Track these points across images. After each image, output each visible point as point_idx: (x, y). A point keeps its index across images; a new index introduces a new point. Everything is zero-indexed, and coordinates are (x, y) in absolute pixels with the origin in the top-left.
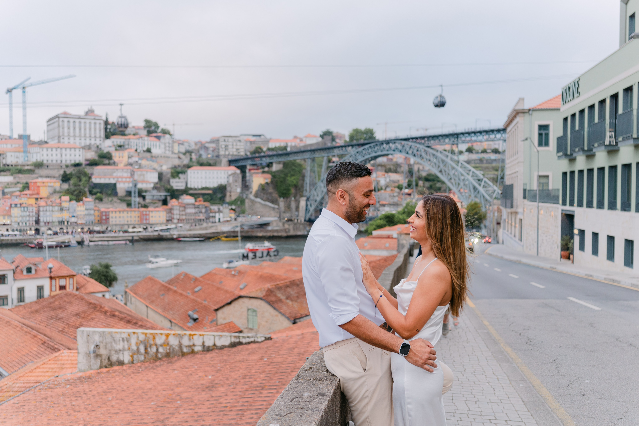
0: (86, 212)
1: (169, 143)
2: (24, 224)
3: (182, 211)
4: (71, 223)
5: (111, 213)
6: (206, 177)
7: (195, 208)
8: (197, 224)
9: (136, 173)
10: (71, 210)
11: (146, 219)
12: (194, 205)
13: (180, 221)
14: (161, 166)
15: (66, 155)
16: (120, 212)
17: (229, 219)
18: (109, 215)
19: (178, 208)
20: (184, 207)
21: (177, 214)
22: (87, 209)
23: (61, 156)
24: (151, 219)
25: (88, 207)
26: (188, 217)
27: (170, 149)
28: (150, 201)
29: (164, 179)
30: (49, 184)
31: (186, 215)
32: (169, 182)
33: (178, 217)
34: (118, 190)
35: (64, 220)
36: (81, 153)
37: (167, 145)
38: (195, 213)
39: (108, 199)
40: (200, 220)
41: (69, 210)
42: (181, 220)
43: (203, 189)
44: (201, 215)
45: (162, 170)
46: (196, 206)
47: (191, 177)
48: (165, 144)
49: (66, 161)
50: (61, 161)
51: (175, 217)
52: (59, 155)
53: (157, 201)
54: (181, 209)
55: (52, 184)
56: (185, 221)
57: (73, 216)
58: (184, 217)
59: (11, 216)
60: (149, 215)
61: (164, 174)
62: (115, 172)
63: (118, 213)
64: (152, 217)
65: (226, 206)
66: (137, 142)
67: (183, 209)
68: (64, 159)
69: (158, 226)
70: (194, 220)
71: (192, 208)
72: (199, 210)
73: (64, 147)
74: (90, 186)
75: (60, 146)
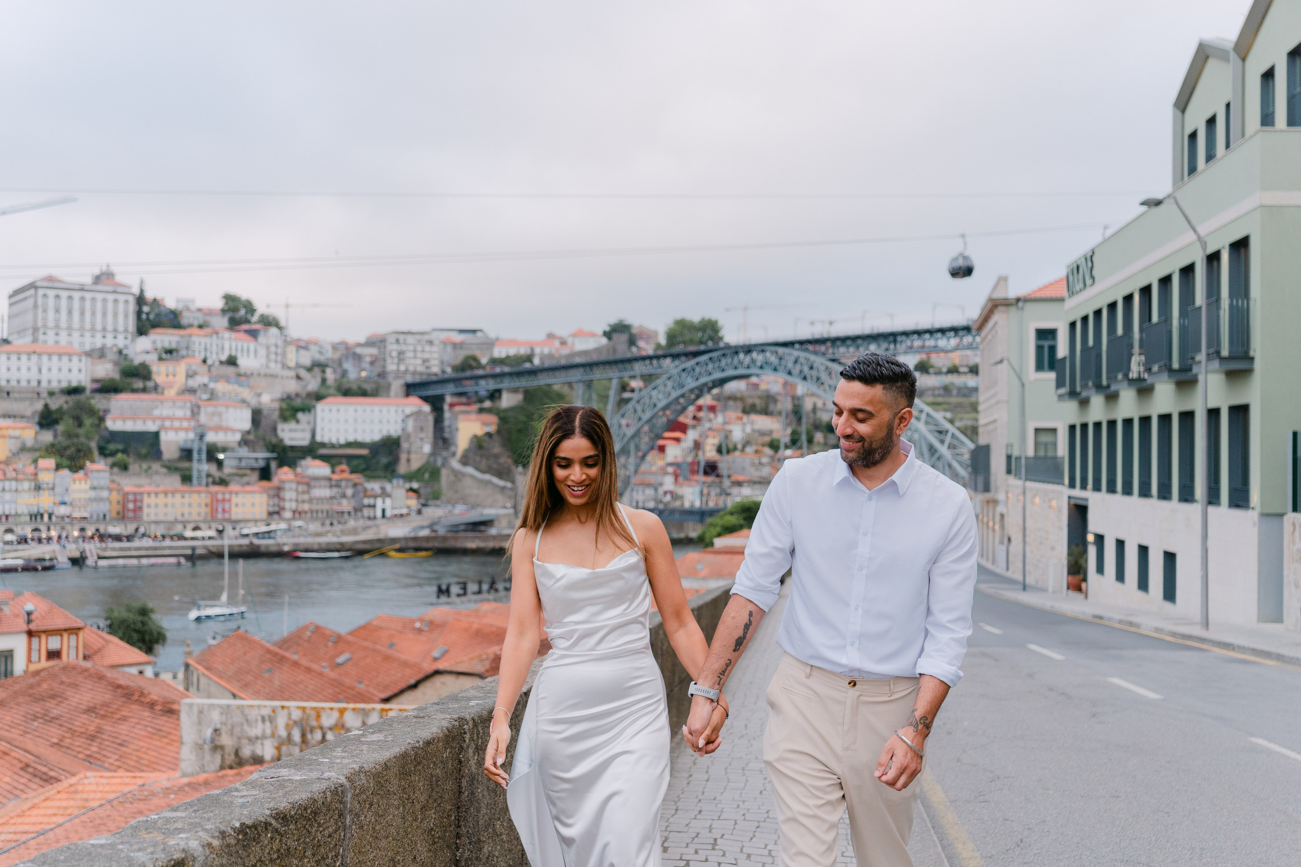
0: (92, 494)
1: (276, 346)
3: (303, 493)
4: (57, 517)
5: (145, 496)
6: (356, 421)
7: (331, 486)
8: (335, 522)
9: (202, 410)
10: (57, 490)
11: (224, 511)
12: (330, 479)
13: (297, 515)
14: (259, 395)
15: (50, 370)
16: (166, 494)
17: (404, 511)
18: (141, 501)
19: (294, 486)
20: (308, 484)
21: (291, 500)
22: (94, 488)
23: (40, 371)
24: (234, 510)
25: (95, 483)
26: (315, 507)
27: (279, 358)
28: (234, 471)
29: (264, 423)
30: (11, 432)
31: (310, 501)
32: (275, 429)
33: (293, 505)
34: (163, 447)
35: (42, 511)
36: (82, 365)
37: (273, 349)
38: (332, 498)
39: (140, 467)
40: (343, 513)
41: (53, 489)
42: (300, 513)
43: (349, 445)
44: (344, 502)
45: (260, 403)
46: (334, 483)
47: (323, 419)
48: (268, 348)
49: (49, 382)
50: (39, 382)
51: (287, 505)
52: (35, 370)
53: (248, 472)
54: (301, 488)
55: (17, 433)
56: (309, 515)
57: (65, 503)
58: (306, 507)
60: (230, 500)
61: (265, 412)
62: (156, 407)
63: (161, 496)
64: (237, 505)
65: (398, 484)
66: (206, 344)
67: (305, 488)
68: (44, 379)
69: (251, 524)
70: (327, 512)
71: (325, 487)
72: (340, 491)
73: (45, 353)
74: (102, 438)
75: (38, 350)
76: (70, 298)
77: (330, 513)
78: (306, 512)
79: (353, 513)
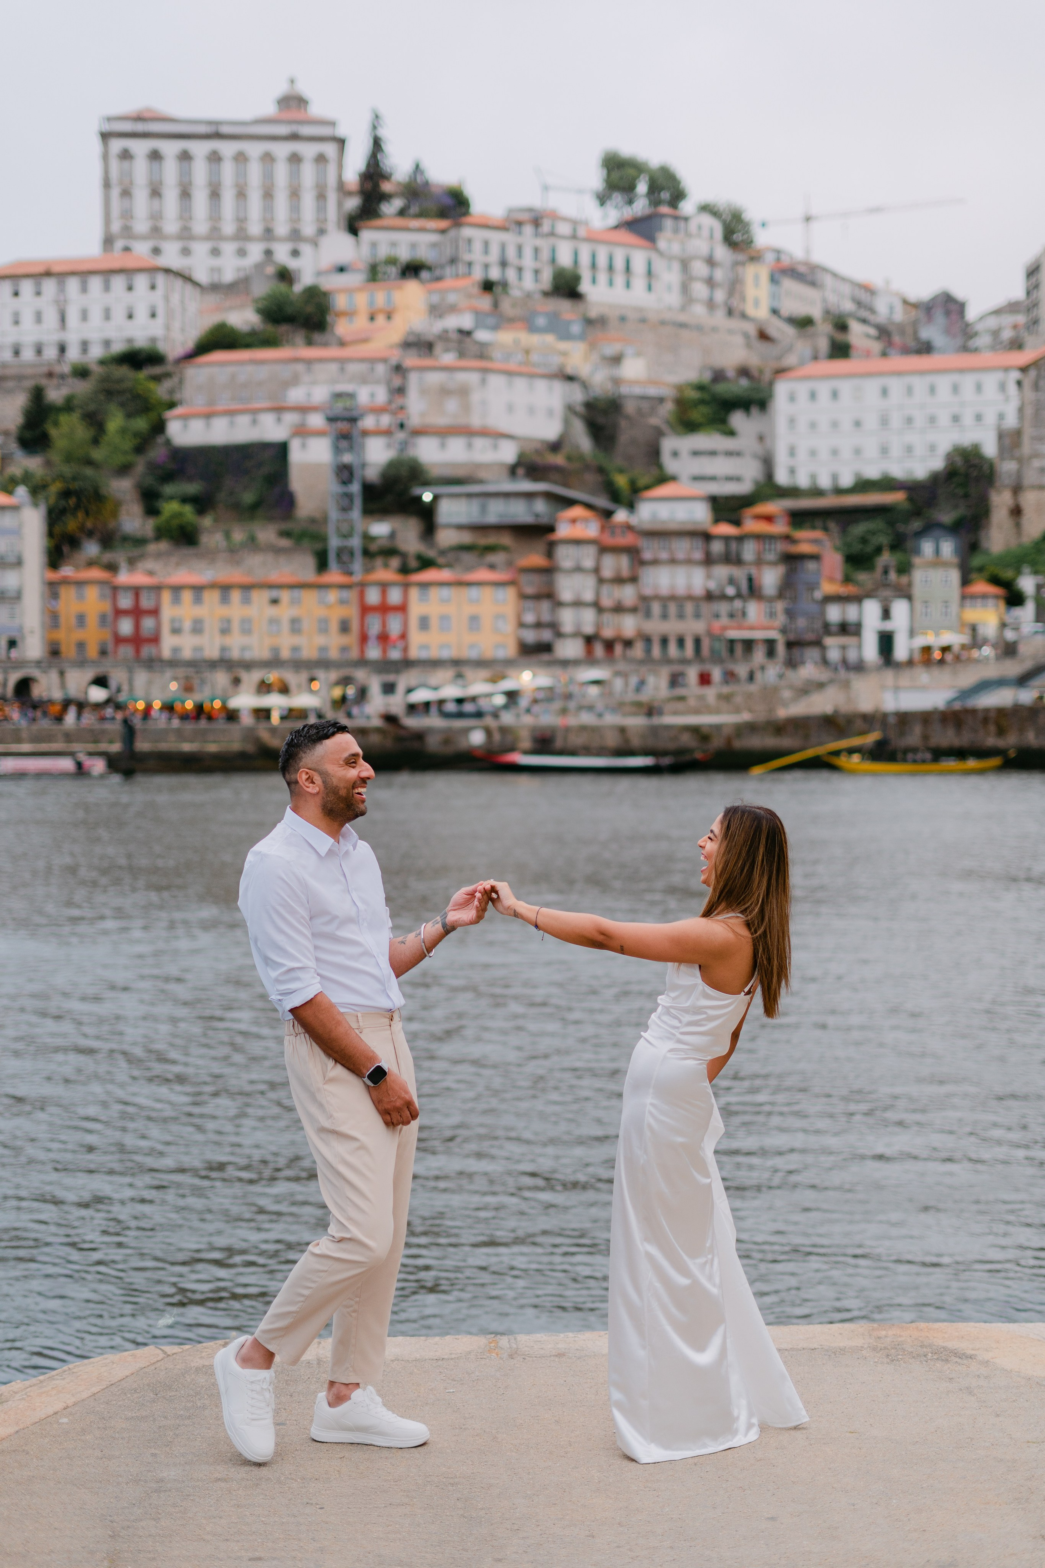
3: (619, 580)
5: (166, 598)
6: (884, 421)
7: (709, 561)
8: (716, 674)
11: (384, 638)
12: (707, 537)
13: (599, 650)
15: (84, 315)
16: (225, 589)
17: (954, 638)
18: (156, 612)
20: (633, 552)
21: (578, 604)
23: (63, 319)
24: (416, 638)
26: (655, 627)
27: (719, 293)
28: (466, 538)
29: (626, 435)
31: (643, 606)
33: (588, 620)
34: (297, 483)
38: (710, 597)
39: (228, 535)
40: (749, 645)
42: (609, 645)
44: (754, 610)
46: (717, 547)
48: (685, 264)
49: (85, 346)
50: (62, 349)
51: (568, 619)
52: (51, 318)
53: (506, 540)
54: (610, 565)
56: (638, 651)
58: (629, 625)
60: (402, 608)
63: (211, 596)
64: (424, 623)
65: (937, 551)
66: (503, 247)
67: (624, 563)
68: (73, 338)
69: (443, 675)
70: (697, 642)
71: (689, 562)
72: (740, 574)
73: (73, 273)
74: (152, 467)
75: (56, 269)
76: (185, 157)
77: (706, 644)
78: (628, 644)
79: (781, 649)
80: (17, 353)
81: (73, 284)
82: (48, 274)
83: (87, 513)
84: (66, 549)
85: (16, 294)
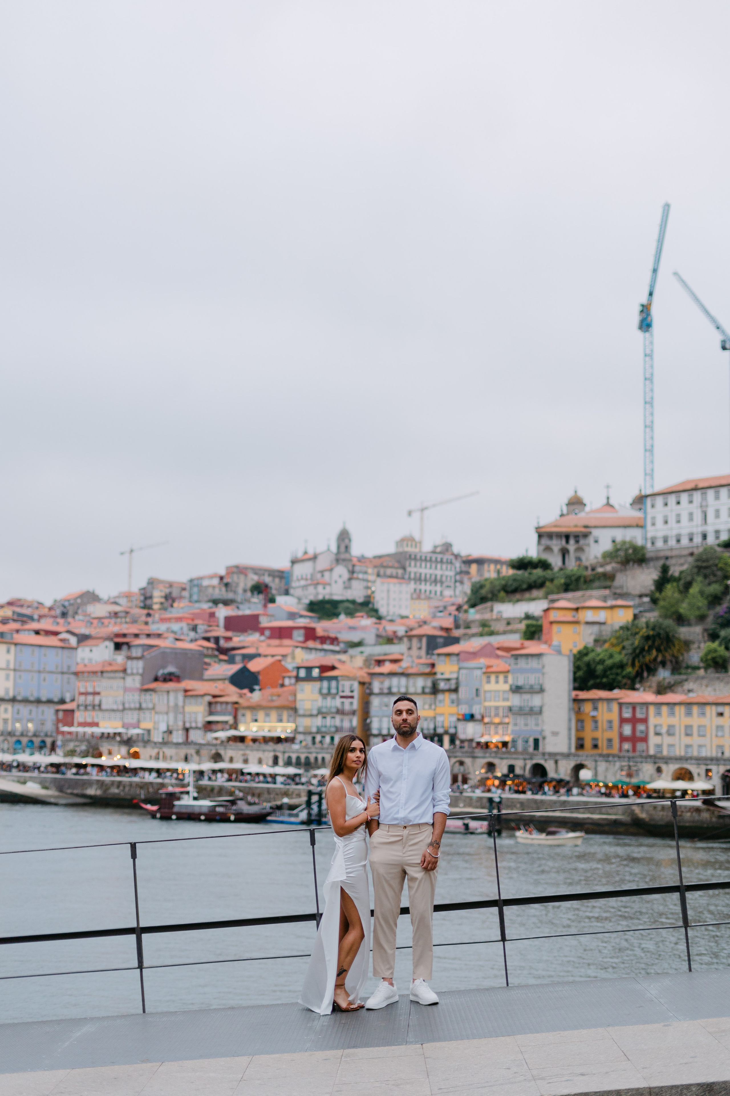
0: (515, 700)
2: (328, 739)
4: (462, 741)
5: (652, 709)
15: (717, 514)
16: (688, 706)
18: (645, 721)
22: (517, 689)
23: (704, 517)
25: (520, 683)
30: (589, 616)
35: (440, 731)
41: (456, 690)
49: (717, 534)
52: (698, 517)
55: (602, 616)
57: (471, 717)
59: (295, 710)
63: (679, 710)
68: (710, 529)
73: (710, 487)
74: (717, 617)
75: (701, 485)
80: (678, 541)
81: (711, 494)
82: (696, 489)
83: (659, 650)
84: (645, 674)
85: (678, 503)
